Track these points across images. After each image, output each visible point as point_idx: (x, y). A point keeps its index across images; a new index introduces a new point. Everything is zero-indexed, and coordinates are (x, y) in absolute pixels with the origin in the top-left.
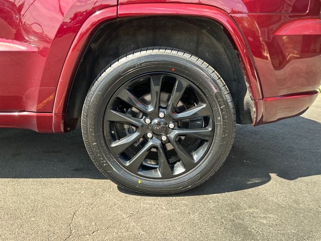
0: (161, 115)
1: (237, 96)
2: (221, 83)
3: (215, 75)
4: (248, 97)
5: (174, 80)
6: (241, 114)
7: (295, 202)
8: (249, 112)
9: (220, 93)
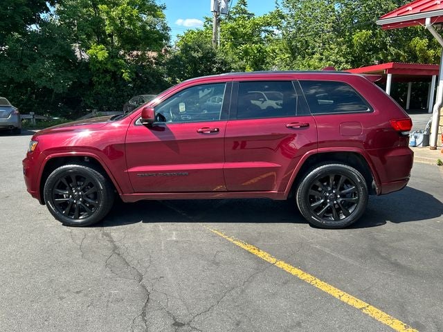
0: (334, 191)
1: (369, 182)
2: (361, 177)
3: (359, 174)
4: (374, 182)
5: (340, 177)
6: (370, 190)
7: (399, 231)
8: (375, 189)
9: (361, 182)
